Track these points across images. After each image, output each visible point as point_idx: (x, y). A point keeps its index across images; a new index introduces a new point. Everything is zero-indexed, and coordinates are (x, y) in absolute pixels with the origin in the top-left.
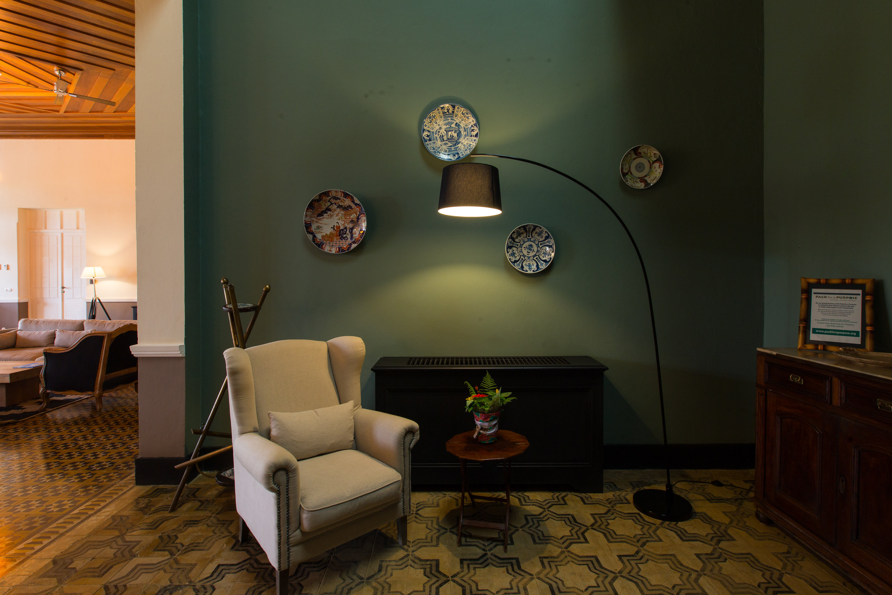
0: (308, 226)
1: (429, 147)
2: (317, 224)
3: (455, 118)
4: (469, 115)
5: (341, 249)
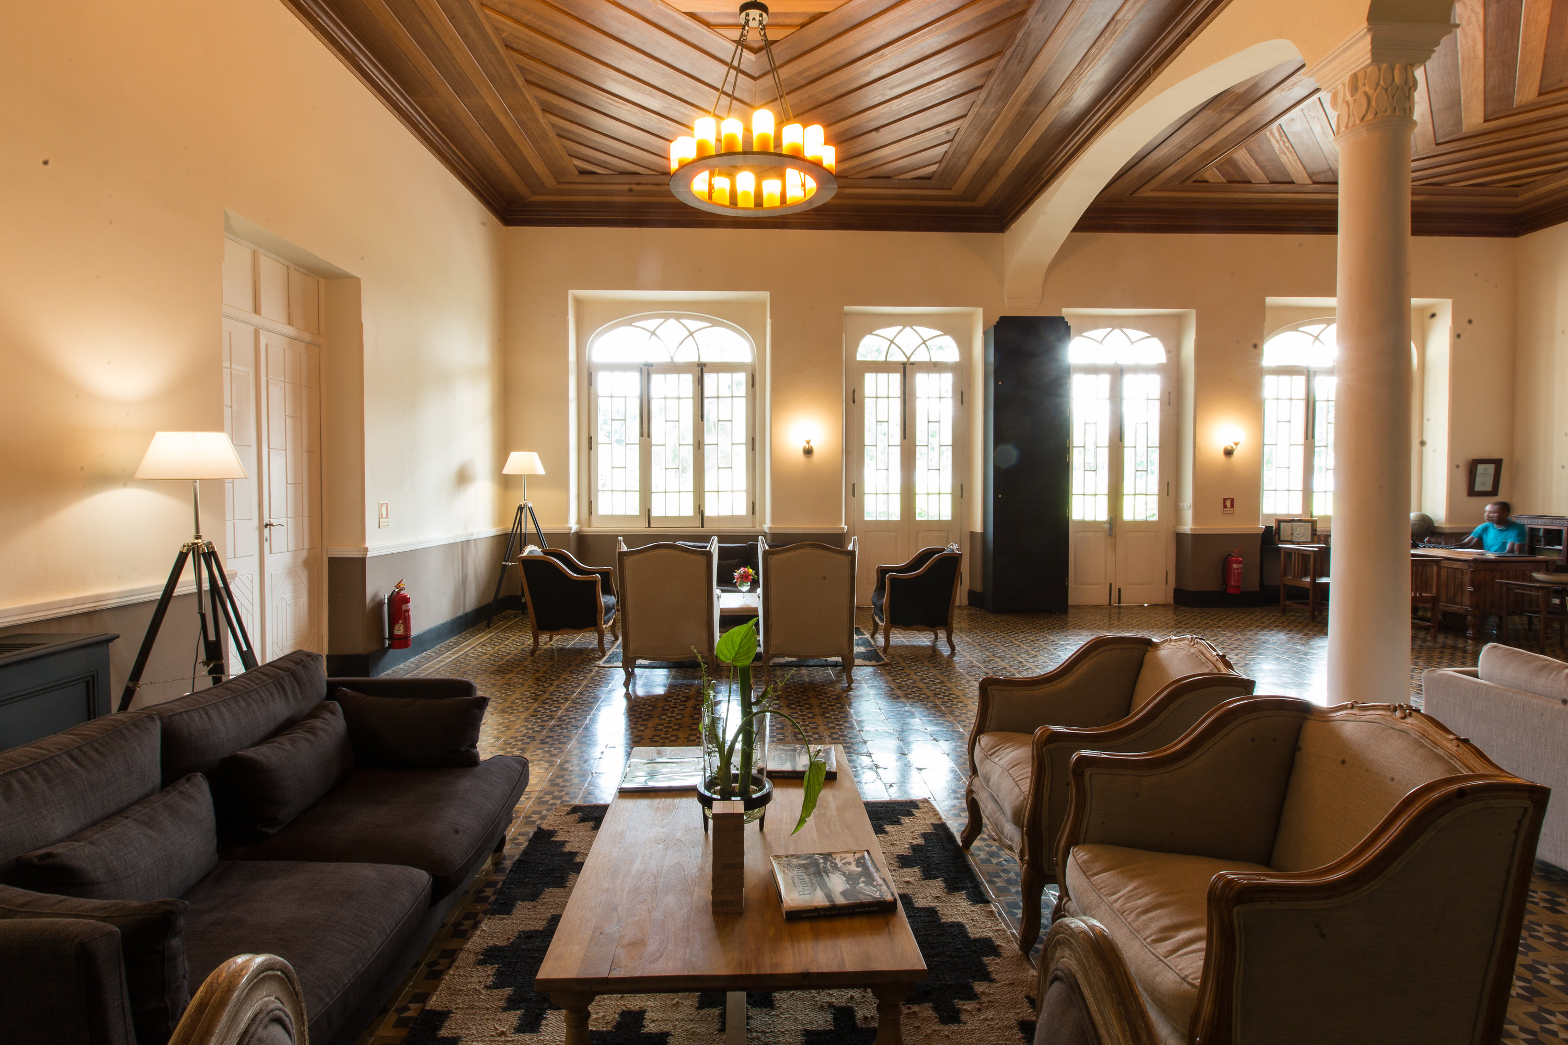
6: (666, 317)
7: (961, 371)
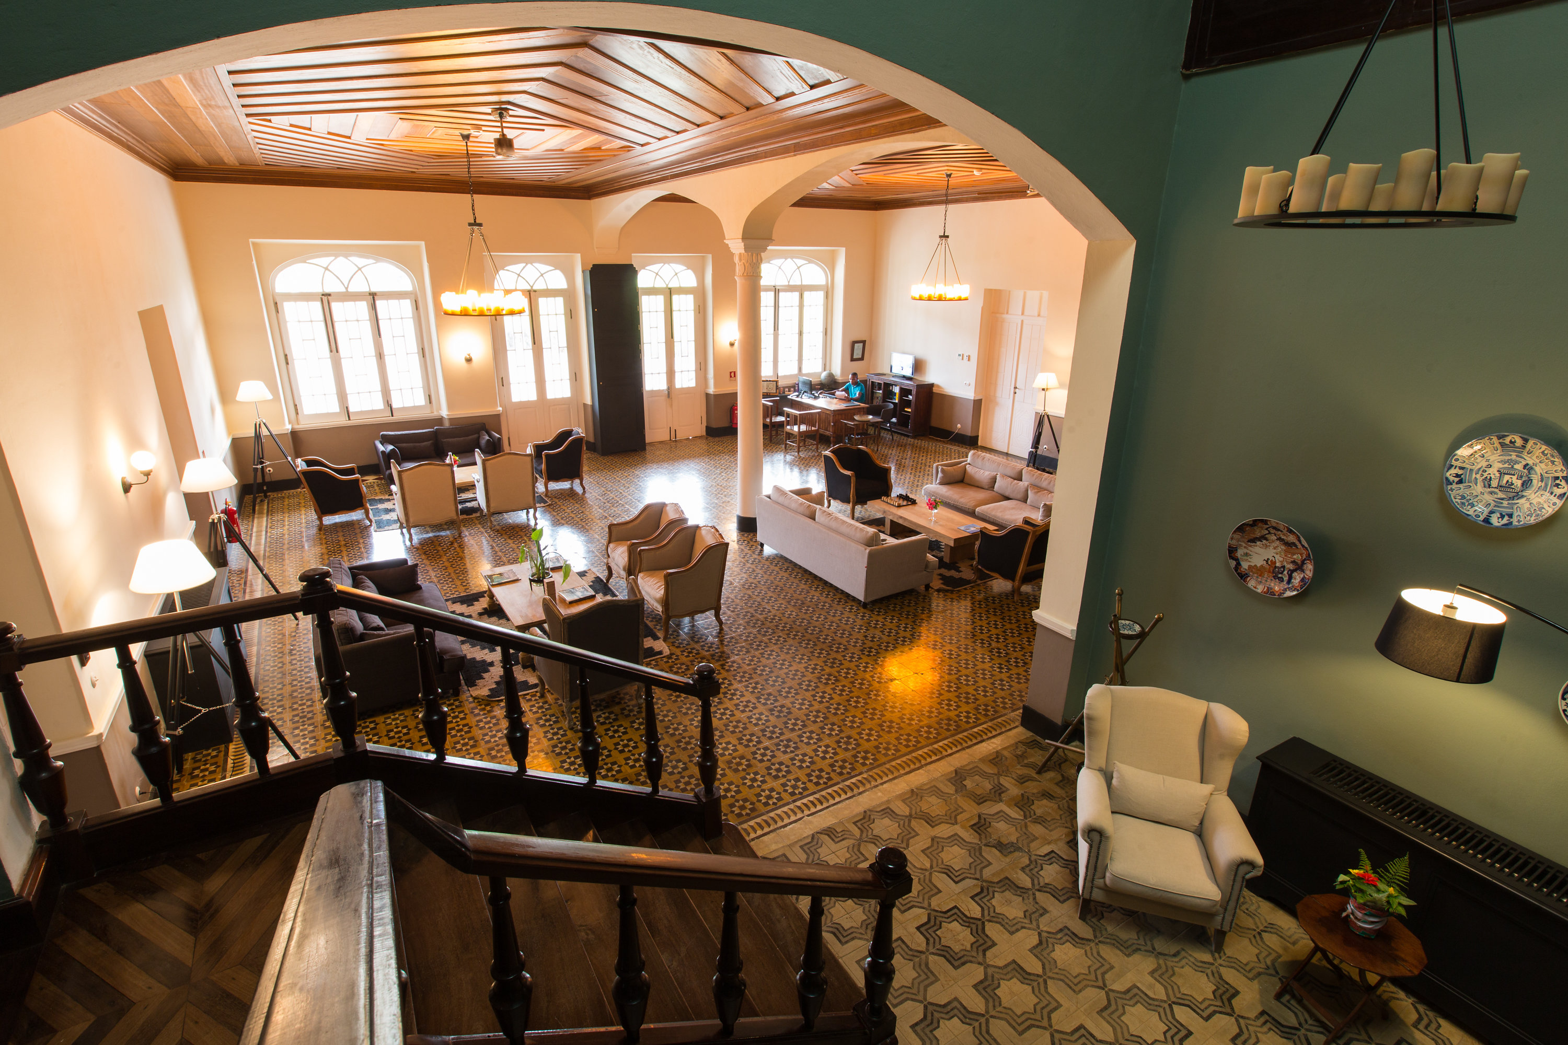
0: (1232, 551)
1: (1453, 494)
2: (1245, 551)
3: (1525, 455)
4: (1556, 460)
5: (1270, 591)
6: (337, 256)
7: (568, 295)
